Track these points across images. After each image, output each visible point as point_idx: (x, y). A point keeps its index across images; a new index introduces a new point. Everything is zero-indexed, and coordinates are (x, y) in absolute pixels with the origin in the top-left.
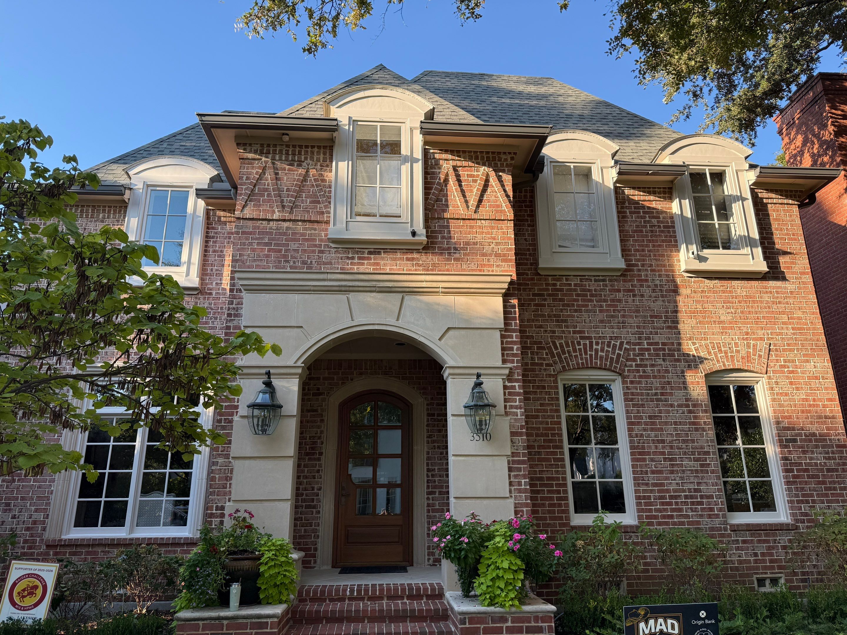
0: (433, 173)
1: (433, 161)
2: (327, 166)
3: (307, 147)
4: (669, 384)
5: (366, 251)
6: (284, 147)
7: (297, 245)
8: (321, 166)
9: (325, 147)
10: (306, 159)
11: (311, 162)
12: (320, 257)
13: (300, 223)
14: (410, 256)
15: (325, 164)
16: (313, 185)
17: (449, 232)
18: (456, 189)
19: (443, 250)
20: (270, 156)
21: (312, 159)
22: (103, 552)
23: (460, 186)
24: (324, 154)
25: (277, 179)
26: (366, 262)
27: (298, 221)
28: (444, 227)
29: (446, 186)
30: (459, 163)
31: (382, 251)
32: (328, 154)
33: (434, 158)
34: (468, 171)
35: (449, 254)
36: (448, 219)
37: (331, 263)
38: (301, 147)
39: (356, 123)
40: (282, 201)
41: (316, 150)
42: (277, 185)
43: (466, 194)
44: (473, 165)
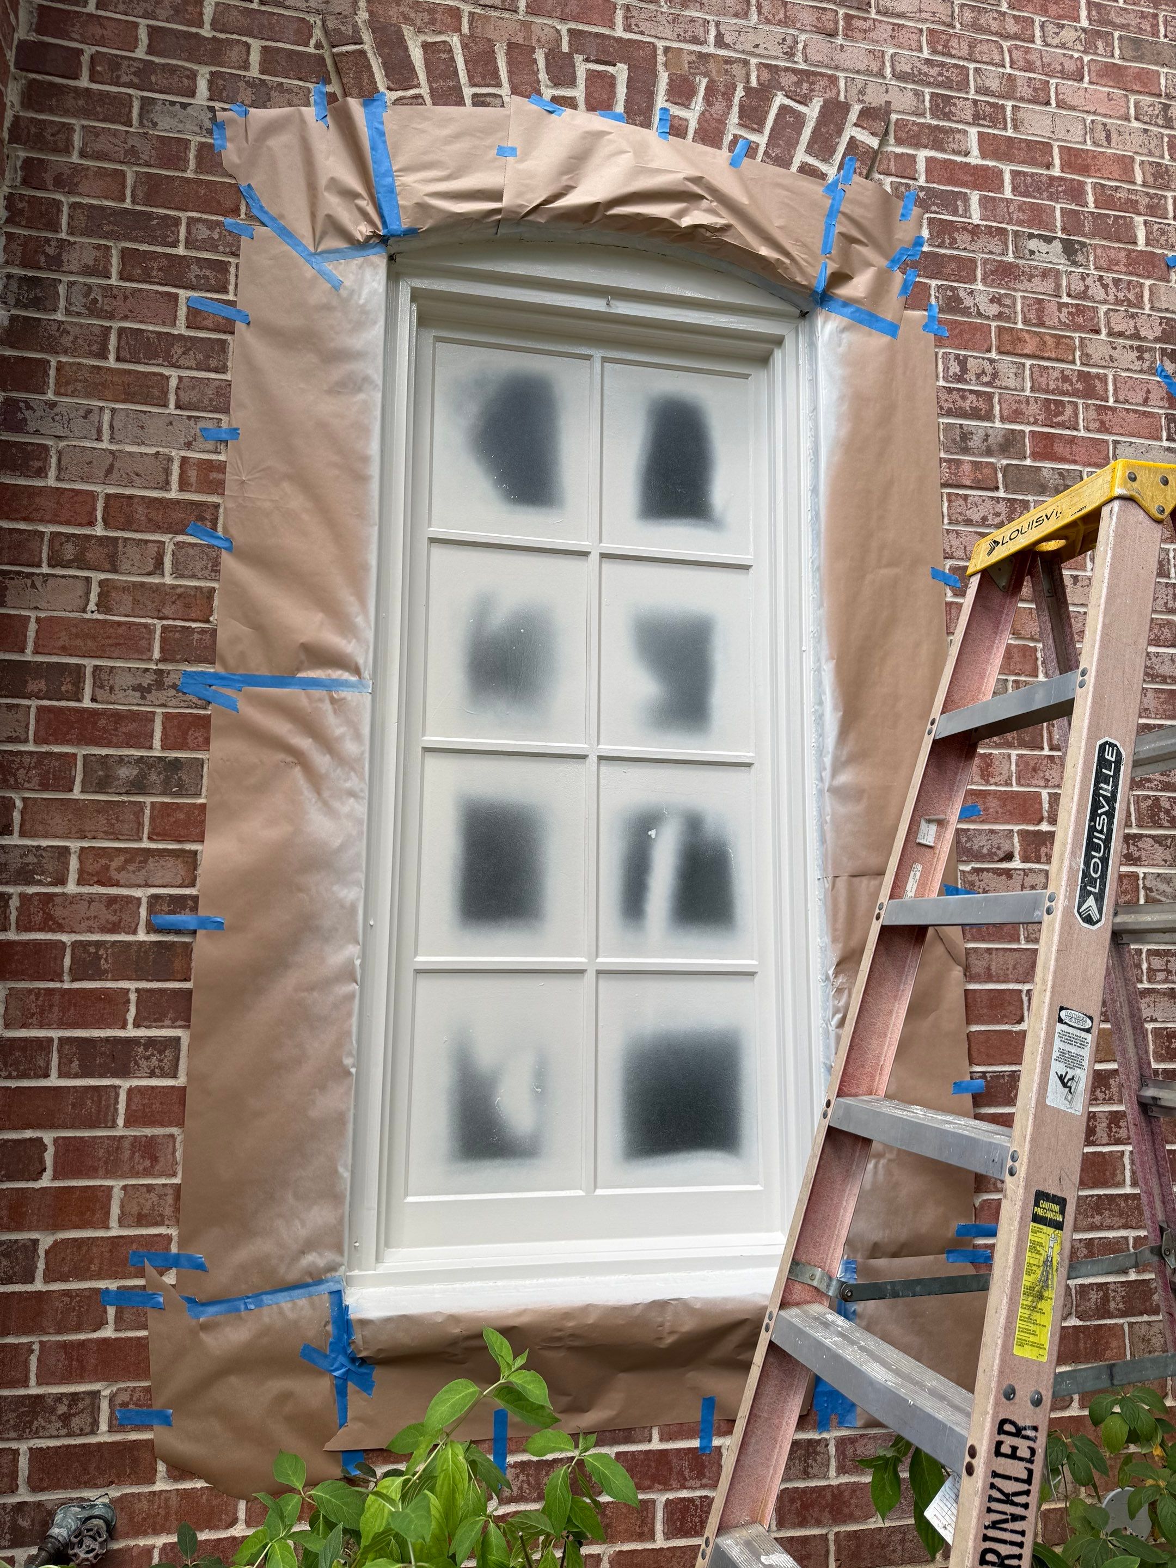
4: (1089, 392)
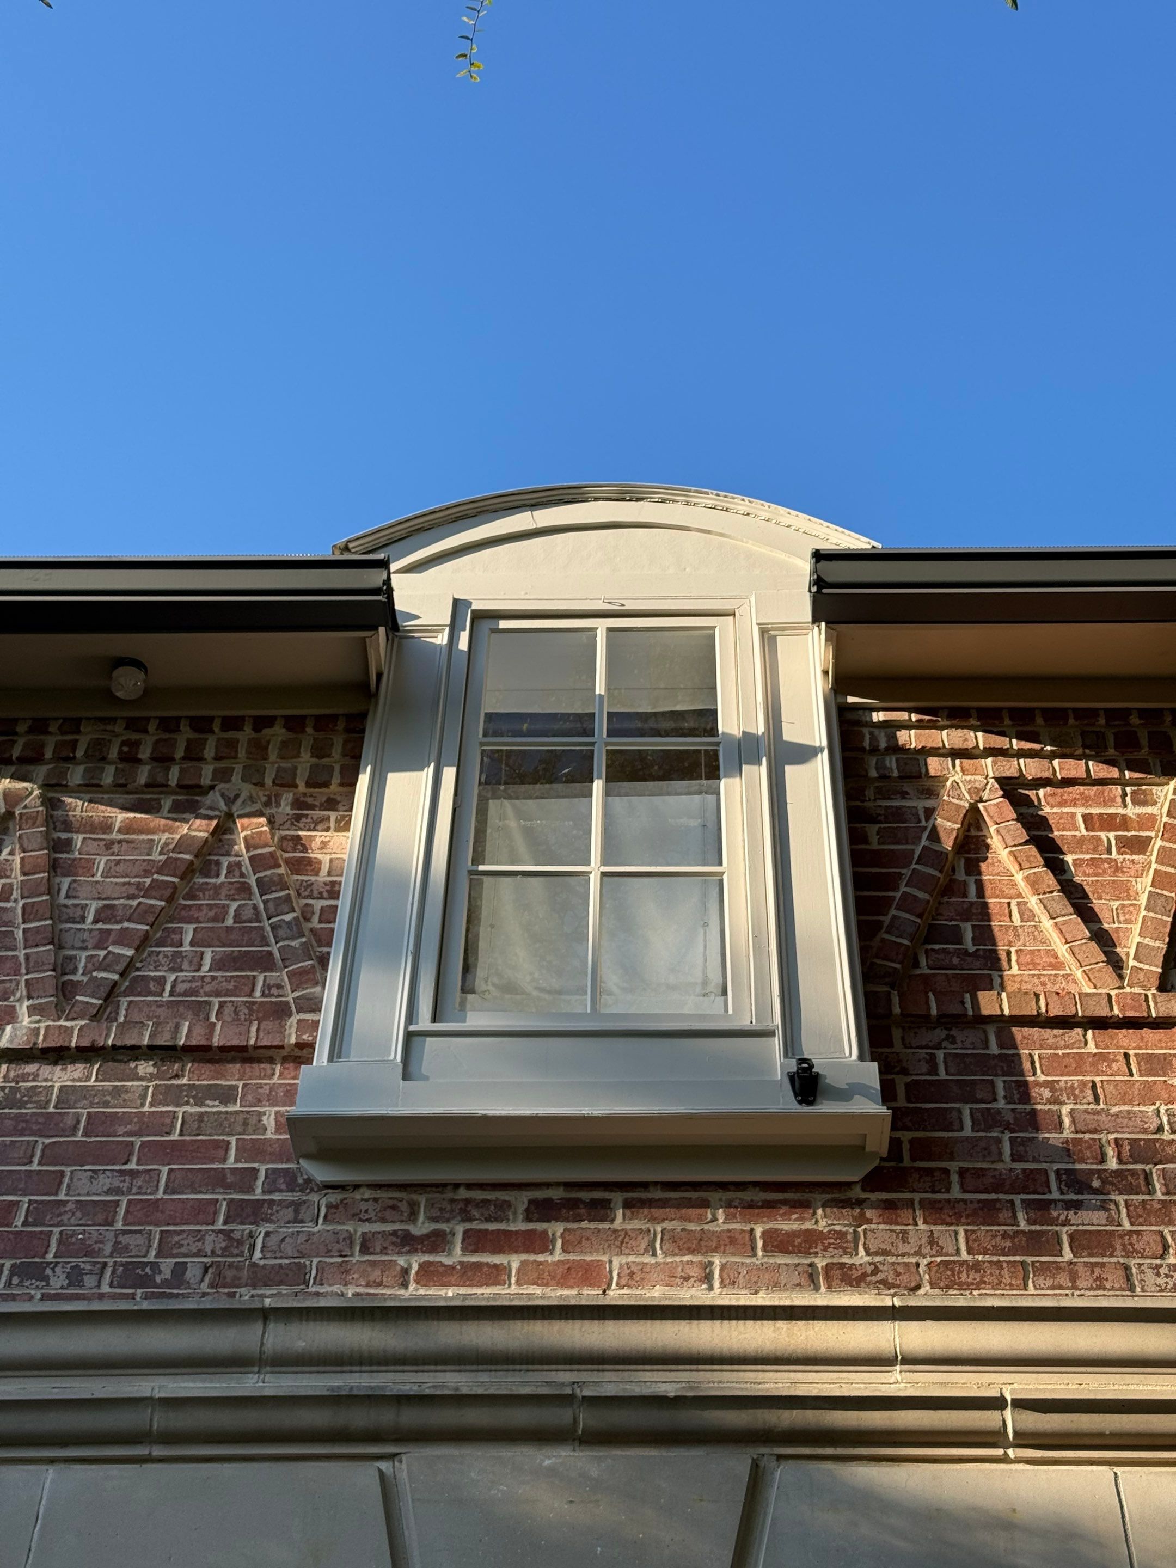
0: (898, 815)
1: (891, 762)
2: (331, 804)
3: (232, 724)
5: (521, 1200)
6: (119, 728)
7: (105, 1182)
8: (299, 804)
9: (323, 723)
10: (223, 775)
11: (247, 789)
12: (232, 1242)
13: (145, 1068)
14: (789, 1224)
15: (321, 794)
16: (244, 889)
17: (1022, 1091)
18: (1033, 883)
19: (998, 1186)
20: (42, 771)
21: (254, 776)
23: (1055, 865)
24: (320, 751)
25: (54, 867)
26: (515, 1261)
27: (135, 1052)
28: (984, 1063)
29: (973, 868)
30: (1032, 768)
31: (617, 1198)
32: (337, 752)
33: (896, 749)
34: (1086, 801)
35: (1040, 1209)
36: (1005, 1023)
37: (297, 1276)
38: (202, 725)
39: (486, 625)
40: (64, 966)
41: (278, 733)
42: (51, 890)
43: (1097, 904)
44: (1114, 773)
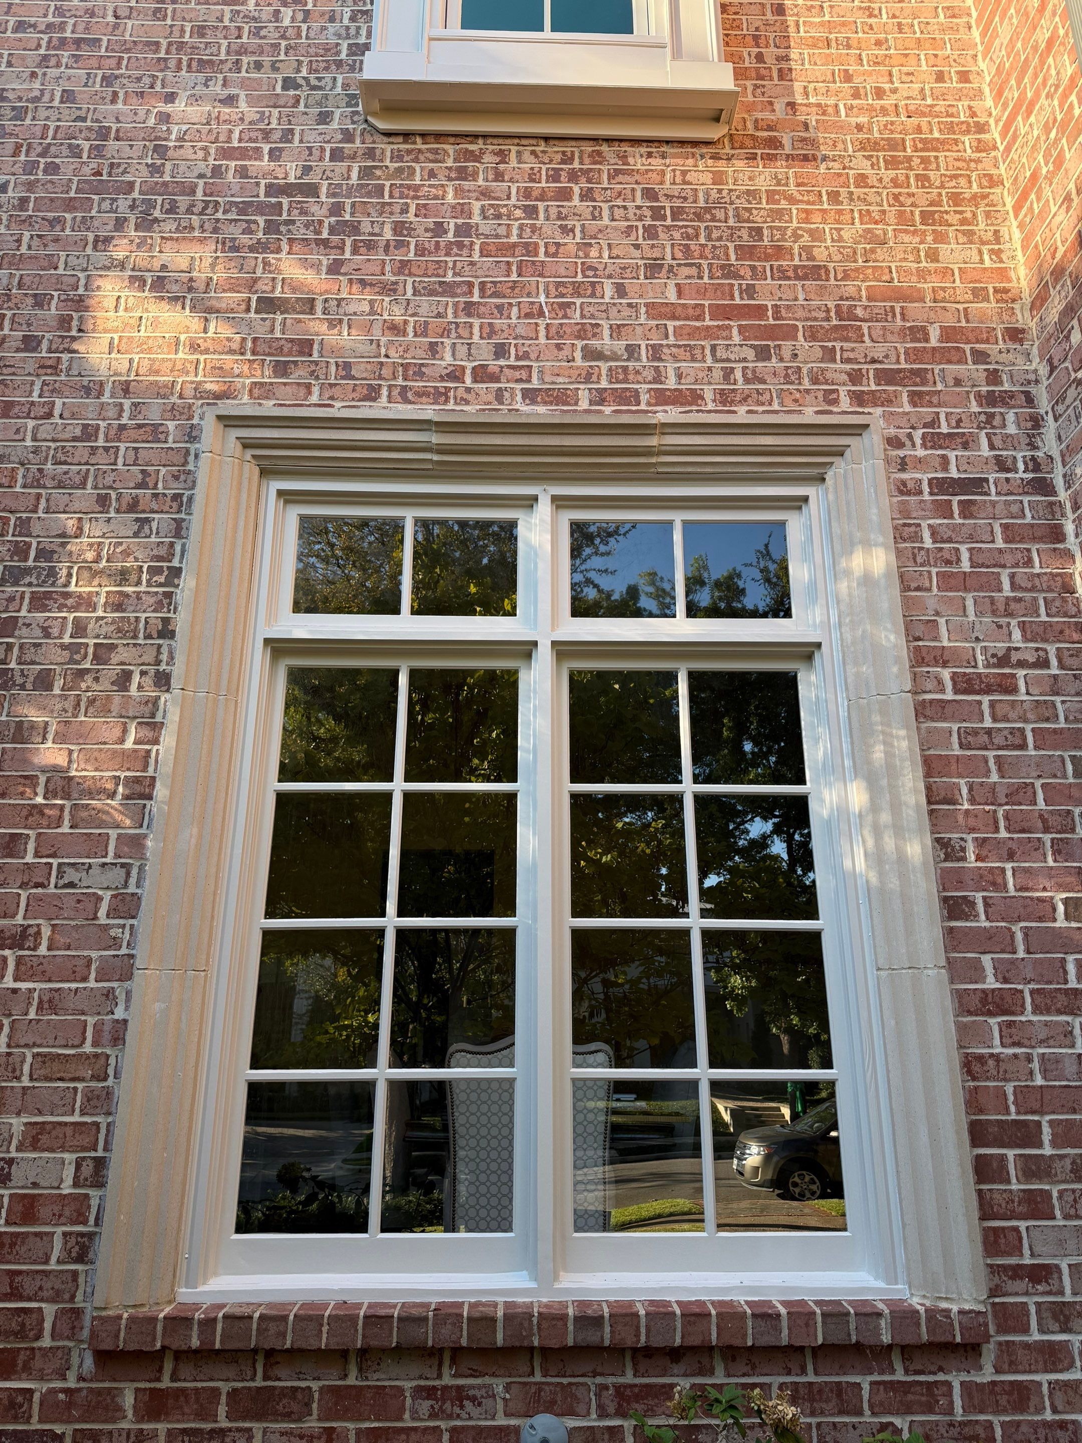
22: (429, 1393)
